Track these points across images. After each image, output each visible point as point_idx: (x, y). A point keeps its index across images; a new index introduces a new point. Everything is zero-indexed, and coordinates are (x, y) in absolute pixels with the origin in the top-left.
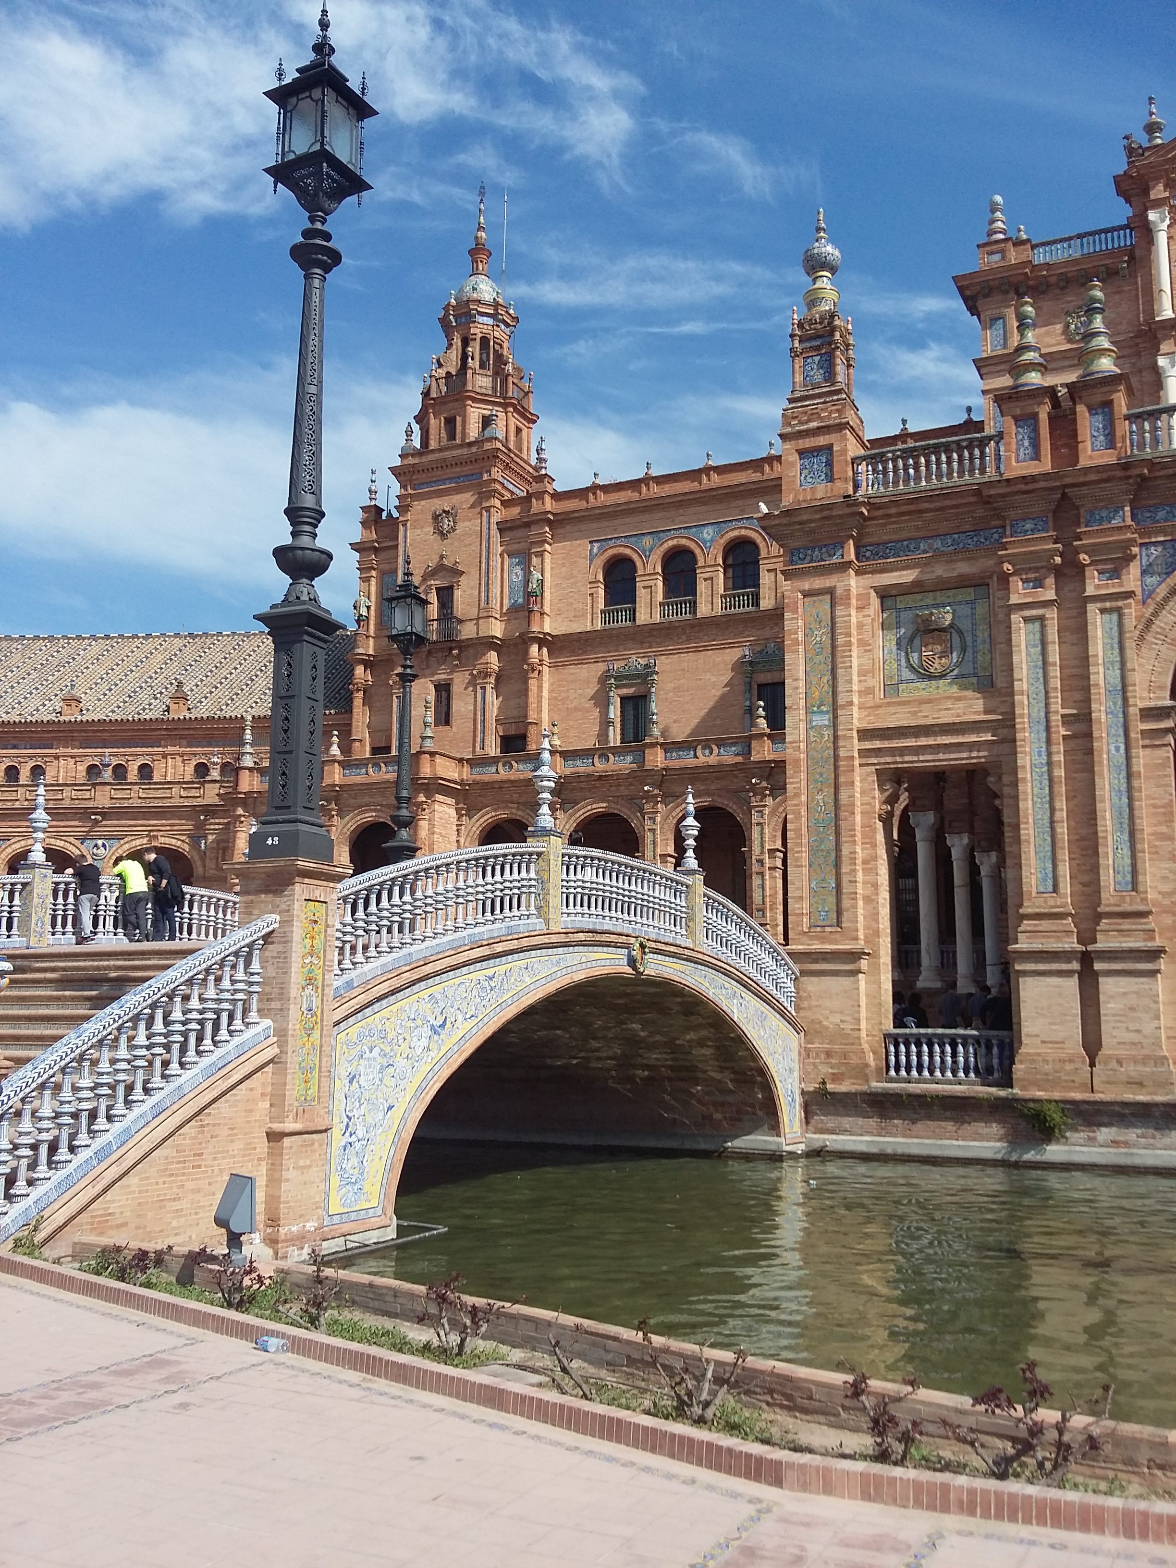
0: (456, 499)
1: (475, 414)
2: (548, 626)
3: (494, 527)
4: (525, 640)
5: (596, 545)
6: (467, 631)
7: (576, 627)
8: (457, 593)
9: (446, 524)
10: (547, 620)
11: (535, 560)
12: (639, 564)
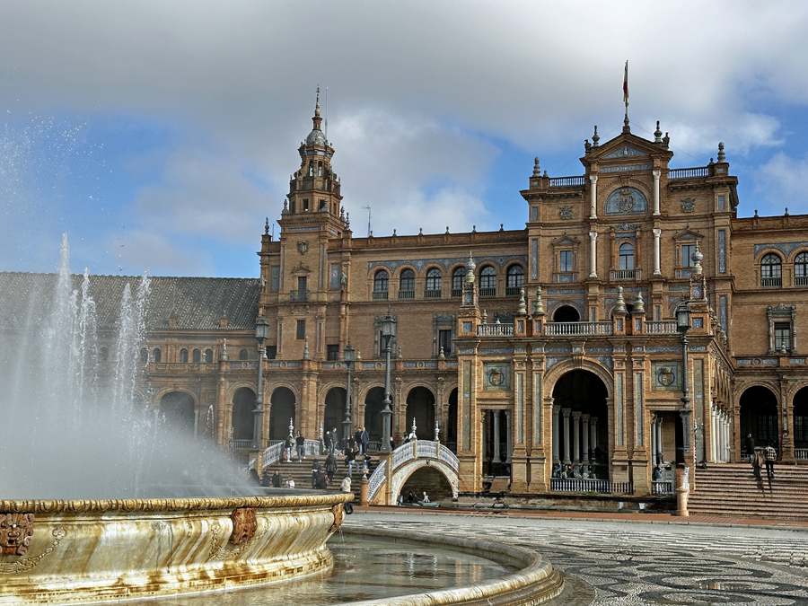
0: (308, 237)
1: (317, 198)
2: (349, 298)
3: (325, 252)
4: (338, 304)
5: (371, 264)
6: (313, 297)
7: (361, 299)
8: (308, 280)
9: (304, 248)
10: (349, 295)
11: (344, 268)
12: (390, 274)
